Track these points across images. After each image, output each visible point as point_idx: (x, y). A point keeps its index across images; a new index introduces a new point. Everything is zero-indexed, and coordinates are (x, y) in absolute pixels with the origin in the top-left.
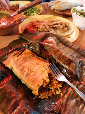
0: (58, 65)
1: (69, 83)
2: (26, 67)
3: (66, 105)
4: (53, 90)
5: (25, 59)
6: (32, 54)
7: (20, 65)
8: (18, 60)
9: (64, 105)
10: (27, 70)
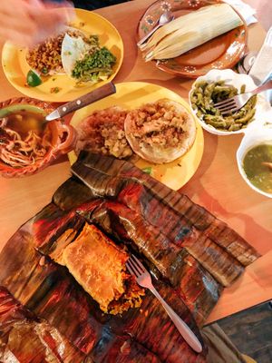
0: (142, 256)
1: (153, 290)
2: (88, 265)
3: (145, 326)
4: (130, 301)
5: (86, 247)
6: (98, 234)
7: (79, 263)
8: (74, 250)
9: (142, 327)
10: (90, 273)
